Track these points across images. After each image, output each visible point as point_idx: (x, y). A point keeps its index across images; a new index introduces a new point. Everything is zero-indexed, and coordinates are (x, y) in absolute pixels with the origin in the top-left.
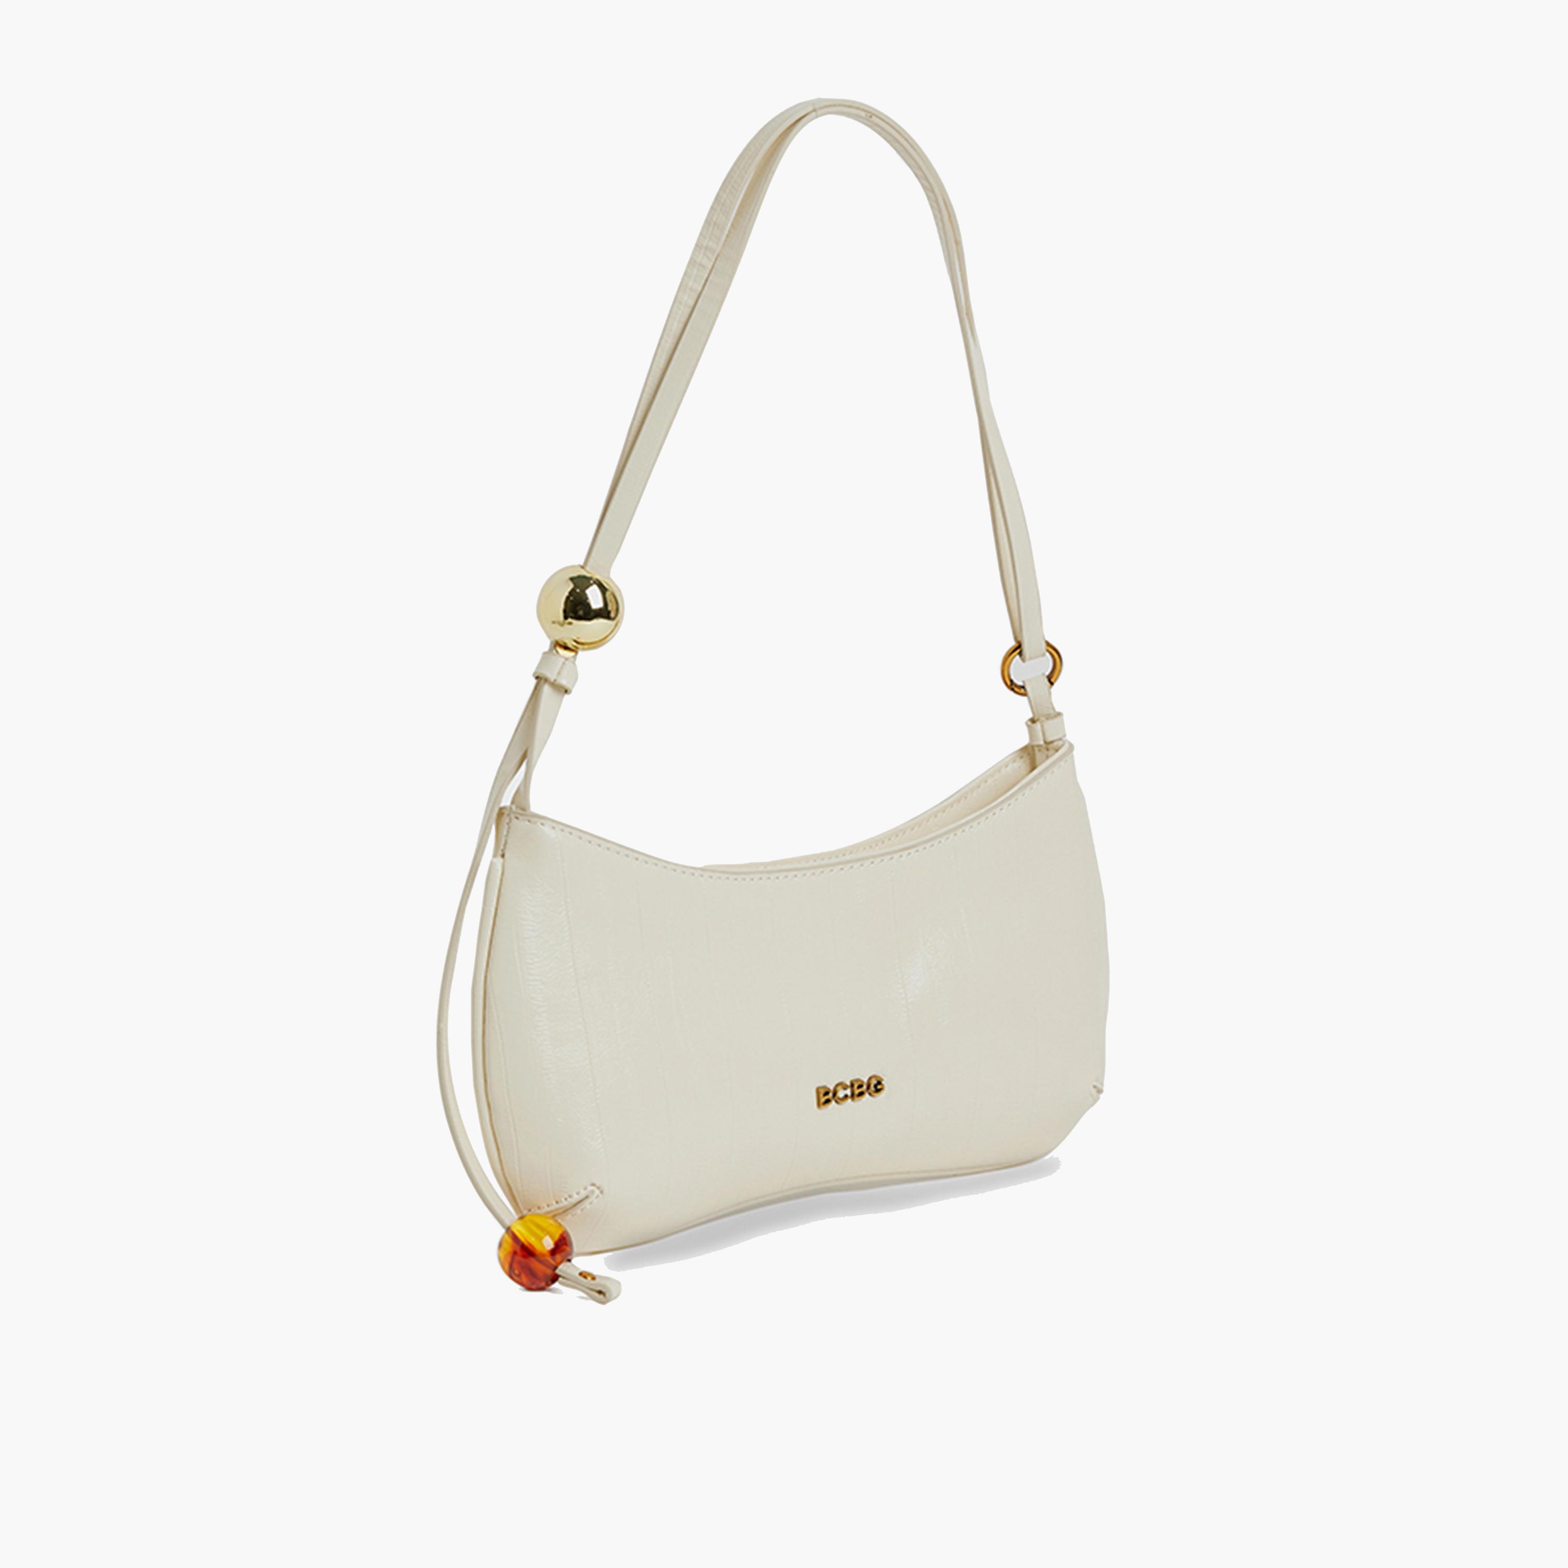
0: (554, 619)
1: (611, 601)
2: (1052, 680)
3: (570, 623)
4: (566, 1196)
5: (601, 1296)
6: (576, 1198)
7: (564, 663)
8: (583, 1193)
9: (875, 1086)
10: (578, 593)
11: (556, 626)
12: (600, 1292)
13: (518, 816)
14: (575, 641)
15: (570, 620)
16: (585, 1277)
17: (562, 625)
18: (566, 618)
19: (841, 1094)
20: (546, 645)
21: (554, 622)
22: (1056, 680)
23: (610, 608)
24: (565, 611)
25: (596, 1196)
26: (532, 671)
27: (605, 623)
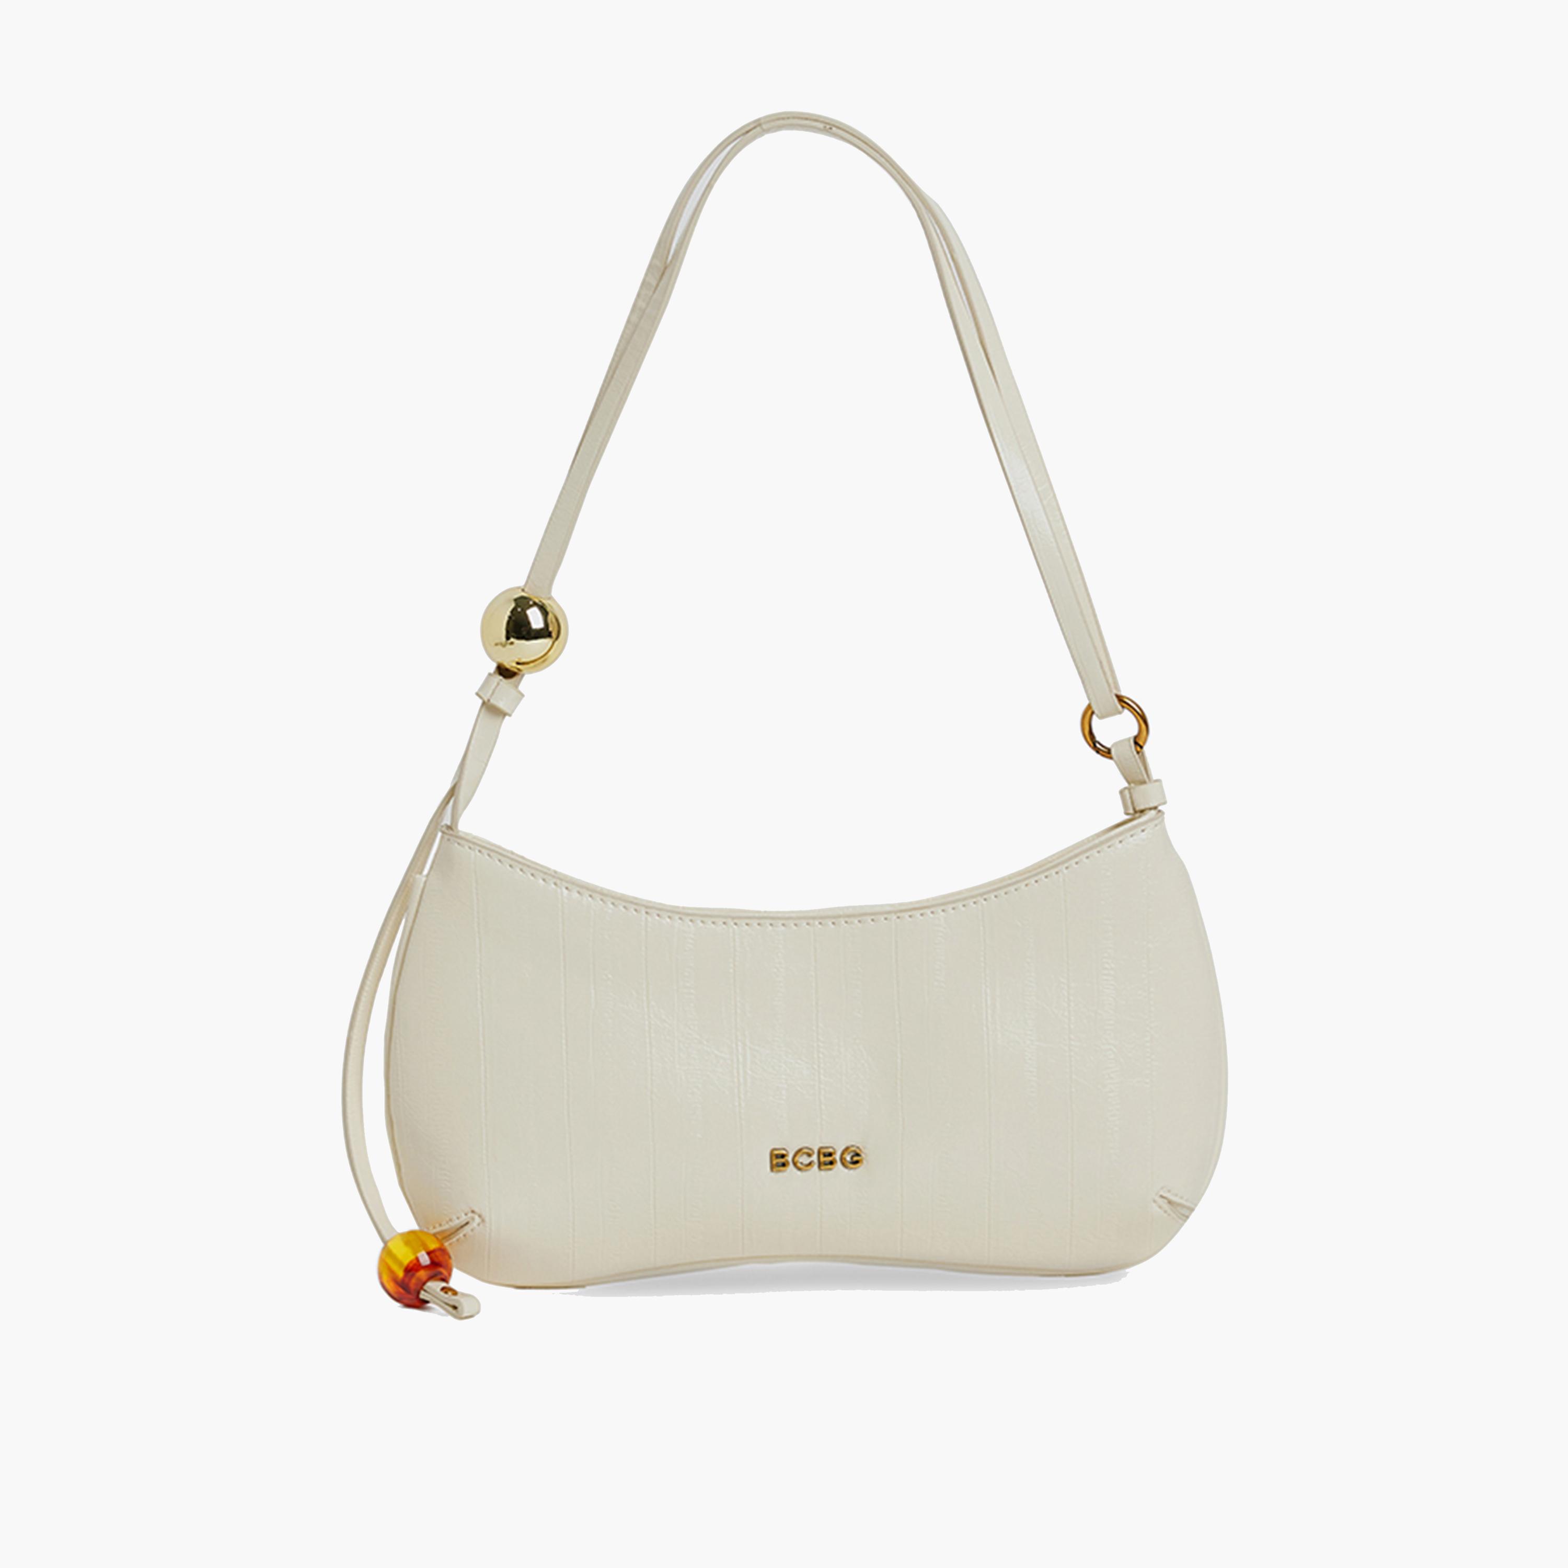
0: (498, 641)
1: (552, 622)
2: (1141, 743)
3: (512, 643)
4: (449, 1219)
5: (454, 1312)
6: (456, 1223)
7: (498, 684)
8: (464, 1219)
9: (853, 1156)
10: (519, 612)
11: (499, 647)
12: (455, 1308)
14: (518, 663)
15: (512, 640)
16: (446, 1293)
17: (504, 646)
18: (508, 638)
19: (804, 1160)
20: (493, 667)
21: (496, 644)
22: (1145, 742)
23: (551, 629)
24: (508, 632)
25: (474, 1225)
26: (476, 690)
27: (544, 643)
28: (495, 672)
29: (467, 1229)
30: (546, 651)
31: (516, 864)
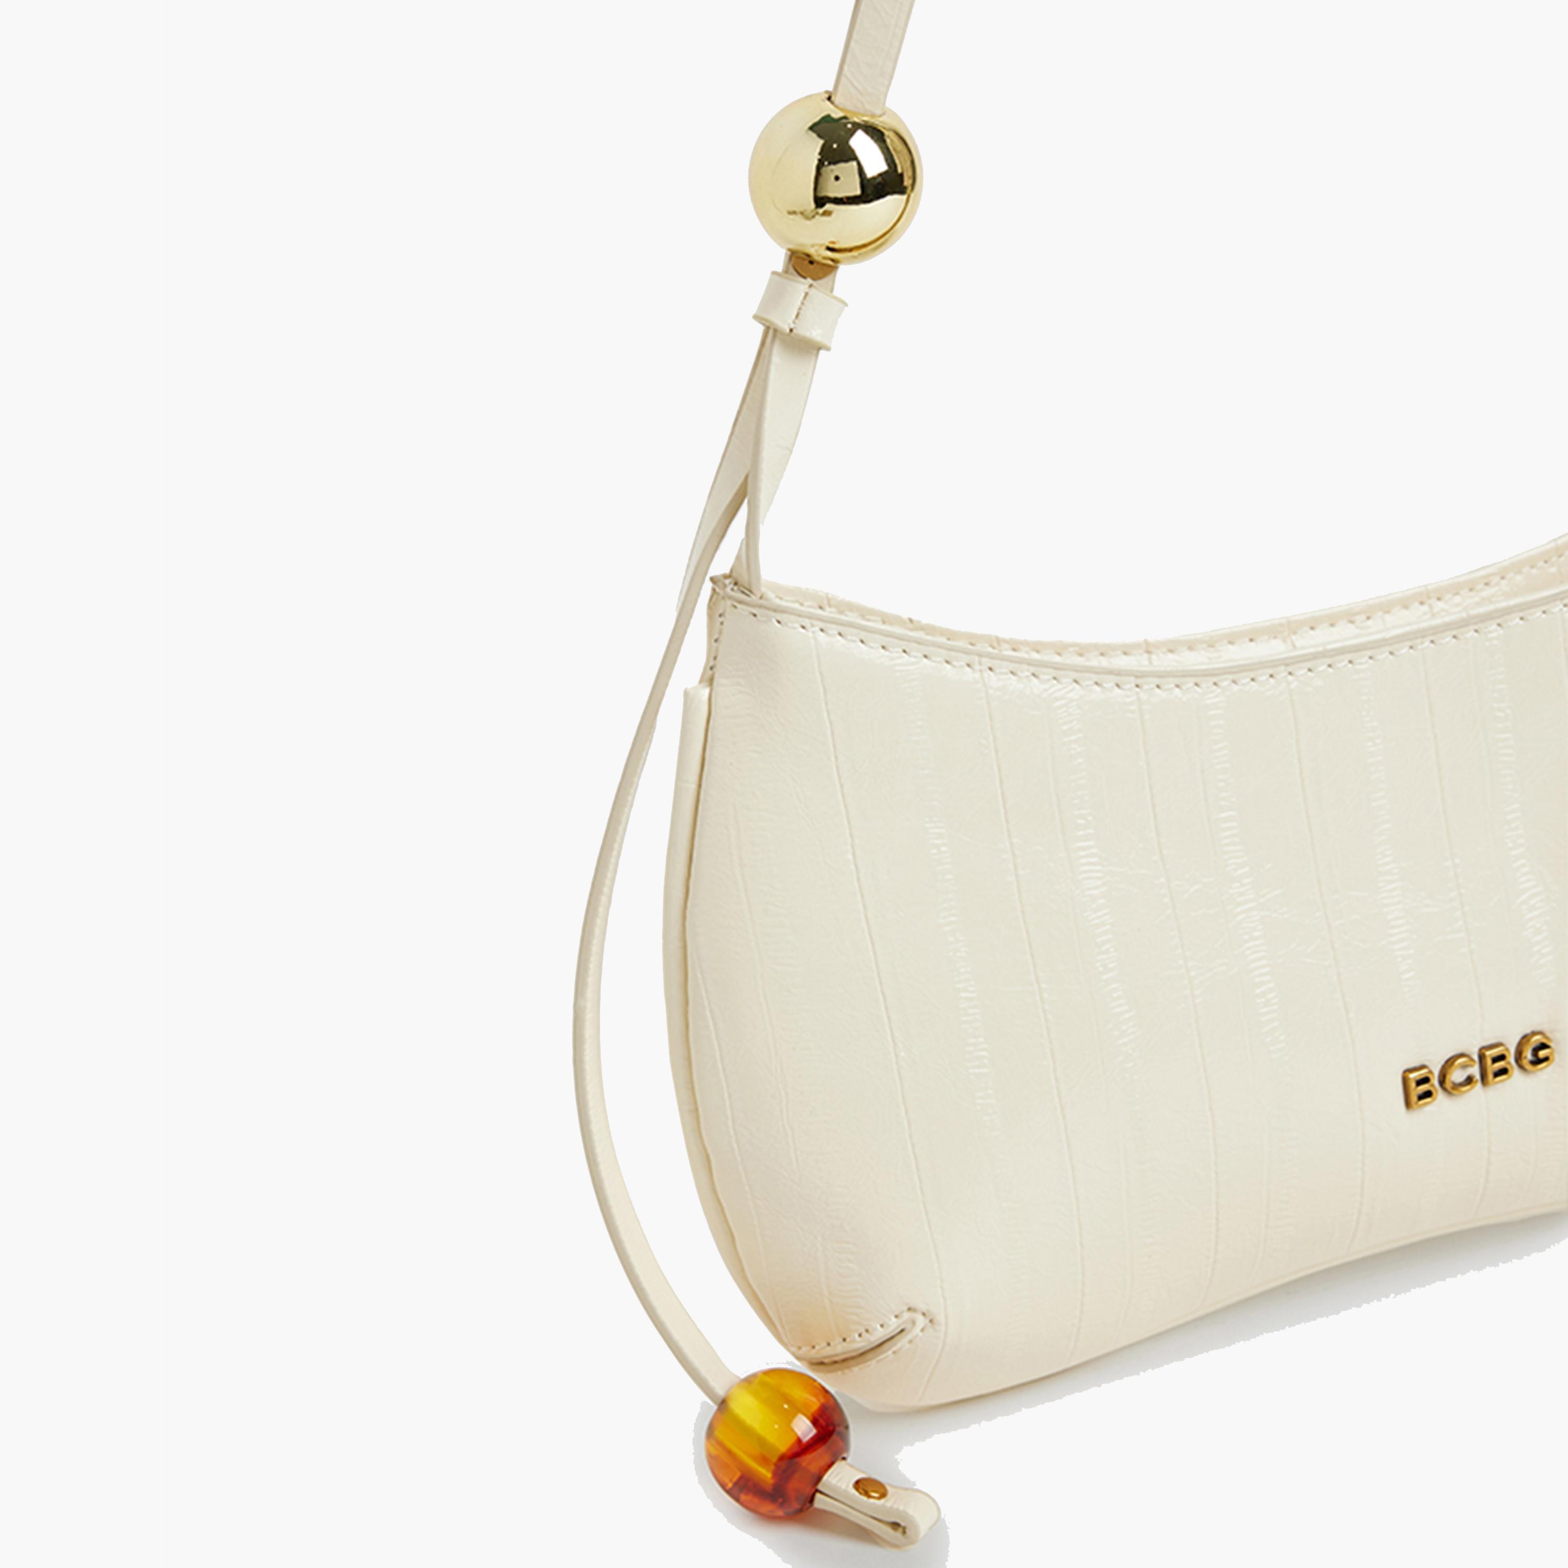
4: (862, 1330)
5: (898, 1534)
6: (879, 1334)
7: (806, 294)
8: (894, 1325)
9: (1536, 1050)
10: (836, 144)
11: (798, 218)
12: (895, 1525)
13: (736, 604)
14: (829, 249)
16: (866, 1494)
17: (809, 217)
19: (1457, 1076)
20: (778, 258)
25: (917, 1331)
26: (754, 311)
27: (892, 202)
28: (786, 271)
29: (902, 1343)
30: (891, 225)
31: (914, 645)
